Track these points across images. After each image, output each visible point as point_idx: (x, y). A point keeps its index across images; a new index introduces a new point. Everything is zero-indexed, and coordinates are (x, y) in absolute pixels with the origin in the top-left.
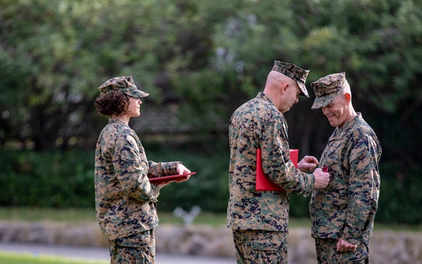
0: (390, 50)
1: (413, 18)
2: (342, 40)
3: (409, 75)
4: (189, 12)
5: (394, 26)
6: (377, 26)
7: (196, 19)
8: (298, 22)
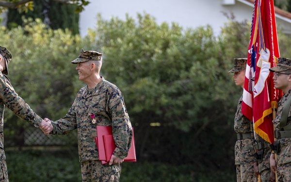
0: (186, 93)
1: (200, 72)
2: (155, 86)
3: (197, 108)
4: (59, 68)
5: (188, 78)
6: (178, 77)
7: (63, 72)
8: (128, 74)
